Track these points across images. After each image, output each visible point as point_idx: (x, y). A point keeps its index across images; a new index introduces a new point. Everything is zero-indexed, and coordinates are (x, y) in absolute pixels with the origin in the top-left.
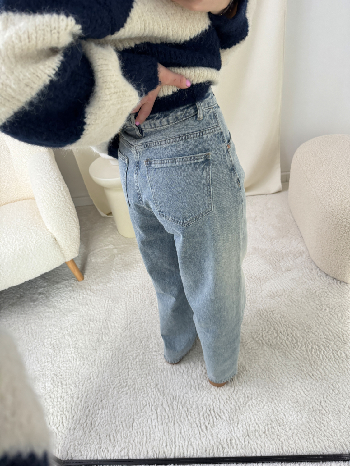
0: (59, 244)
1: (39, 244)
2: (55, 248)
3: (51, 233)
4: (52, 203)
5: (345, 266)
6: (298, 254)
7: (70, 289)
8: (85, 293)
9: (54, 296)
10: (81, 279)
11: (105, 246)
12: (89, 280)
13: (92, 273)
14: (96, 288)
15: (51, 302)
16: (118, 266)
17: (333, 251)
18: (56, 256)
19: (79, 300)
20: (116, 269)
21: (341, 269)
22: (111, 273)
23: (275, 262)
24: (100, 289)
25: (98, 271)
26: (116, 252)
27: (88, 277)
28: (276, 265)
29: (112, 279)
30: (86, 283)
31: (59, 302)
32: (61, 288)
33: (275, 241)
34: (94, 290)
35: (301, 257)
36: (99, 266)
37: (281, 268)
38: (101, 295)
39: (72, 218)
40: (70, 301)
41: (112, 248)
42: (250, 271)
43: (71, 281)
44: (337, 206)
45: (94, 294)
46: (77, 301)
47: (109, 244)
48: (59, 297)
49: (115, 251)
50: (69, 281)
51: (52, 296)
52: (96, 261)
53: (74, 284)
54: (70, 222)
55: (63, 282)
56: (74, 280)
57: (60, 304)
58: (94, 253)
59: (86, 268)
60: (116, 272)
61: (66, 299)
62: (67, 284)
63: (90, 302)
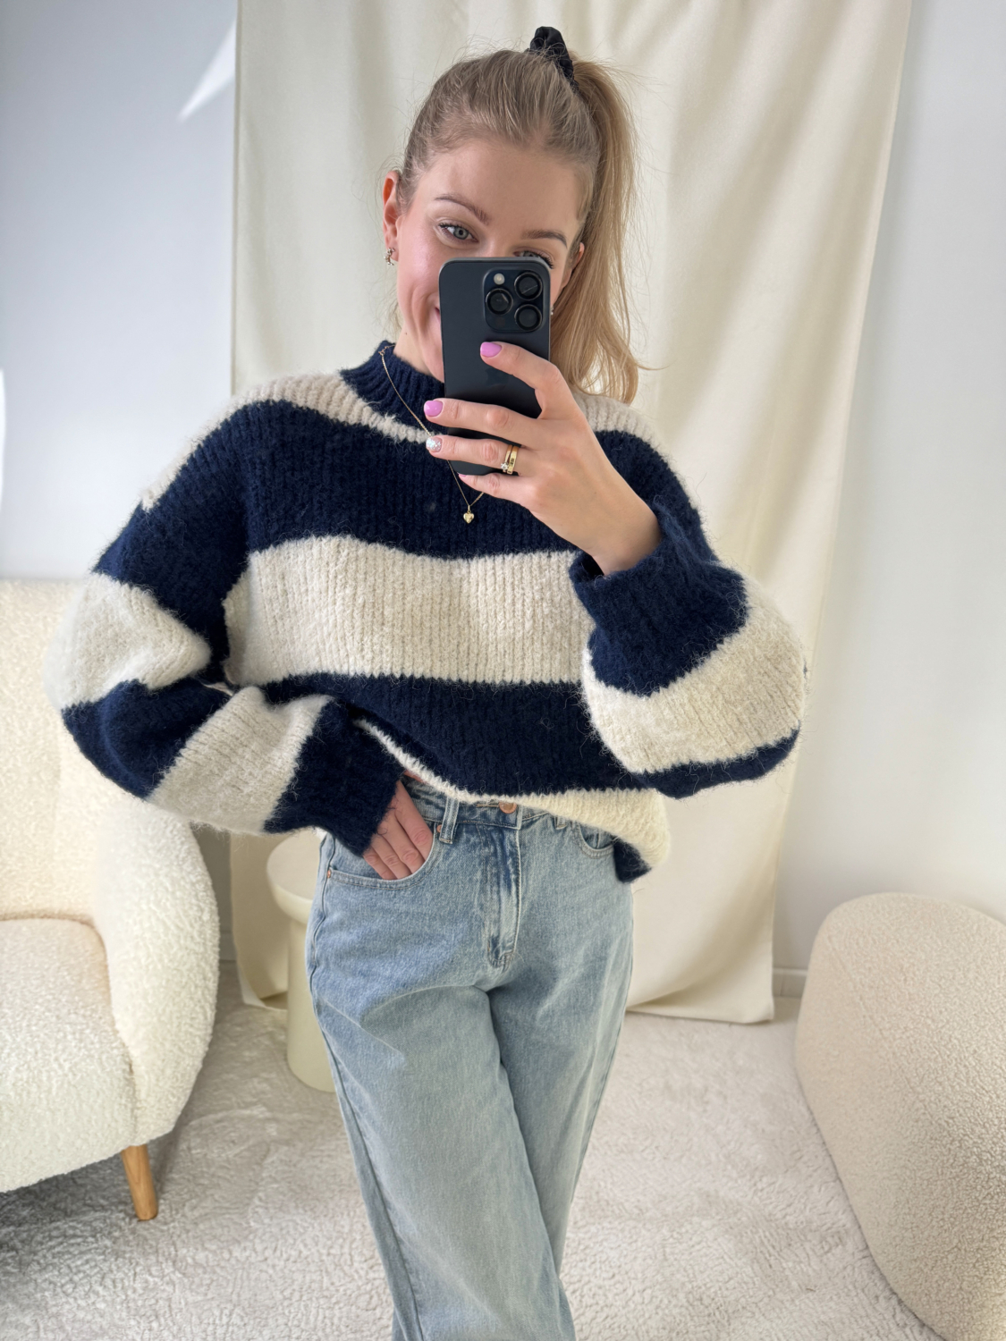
0: (135, 1085)
1: (78, 1077)
2: (121, 1097)
3: (124, 1045)
4: (165, 956)
5: (983, 1306)
6: (833, 1236)
7: (106, 1247)
8: (153, 1269)
9: (47, 1265)
10: (149, 1215)
11: (240, 1107)
12: (173, 1221)
13: (186, 1197)
14: (194, 1259)
15: (31, 1287)
16: (275, 1186)
17: (947, 1249)
18: (113, 1124)
19: (129, 1292)
20: (266, 1196)
21: (969, 1311)
22: (250, 1210)
23: (767, 1255)
24: (207, 1262)
25: (208, 1193)
26: (275, 1134)
27: (171, 1210)
28: (770, 1266)
29: (250, 1233)
30: (162, 1231)
31: (59, 1290)
32: (75, 1236)
33: (765, 1180)
34: (187, 1264)
35: (840, 1247)
36: (213, 1176)
37: (787, 1276)
38: (209, 1285)
39: (202, 1007)
40: (97, 1294)
41: (261, 1116)
42: (695, 1276)
43: (113, 1216)
44: (961, 1111)
45: (186, 1281)
46: (124, 1297)
47: (255, 1100)
48: (65, 1270)
49: (272, 1130)
50: (107, 1214)
51: (39, 1263)
52: (206, 1155)
53: (120, 1228)
54: (192, 1019)
55: (84, 1213)
56: (124, 1211)
57: (64, 1300)
58: (201, 1126)
59: (171, 1176)
60: (267, 1208)
61: (85, 1281)
62: (98, 1224)
63: (167, 1309)
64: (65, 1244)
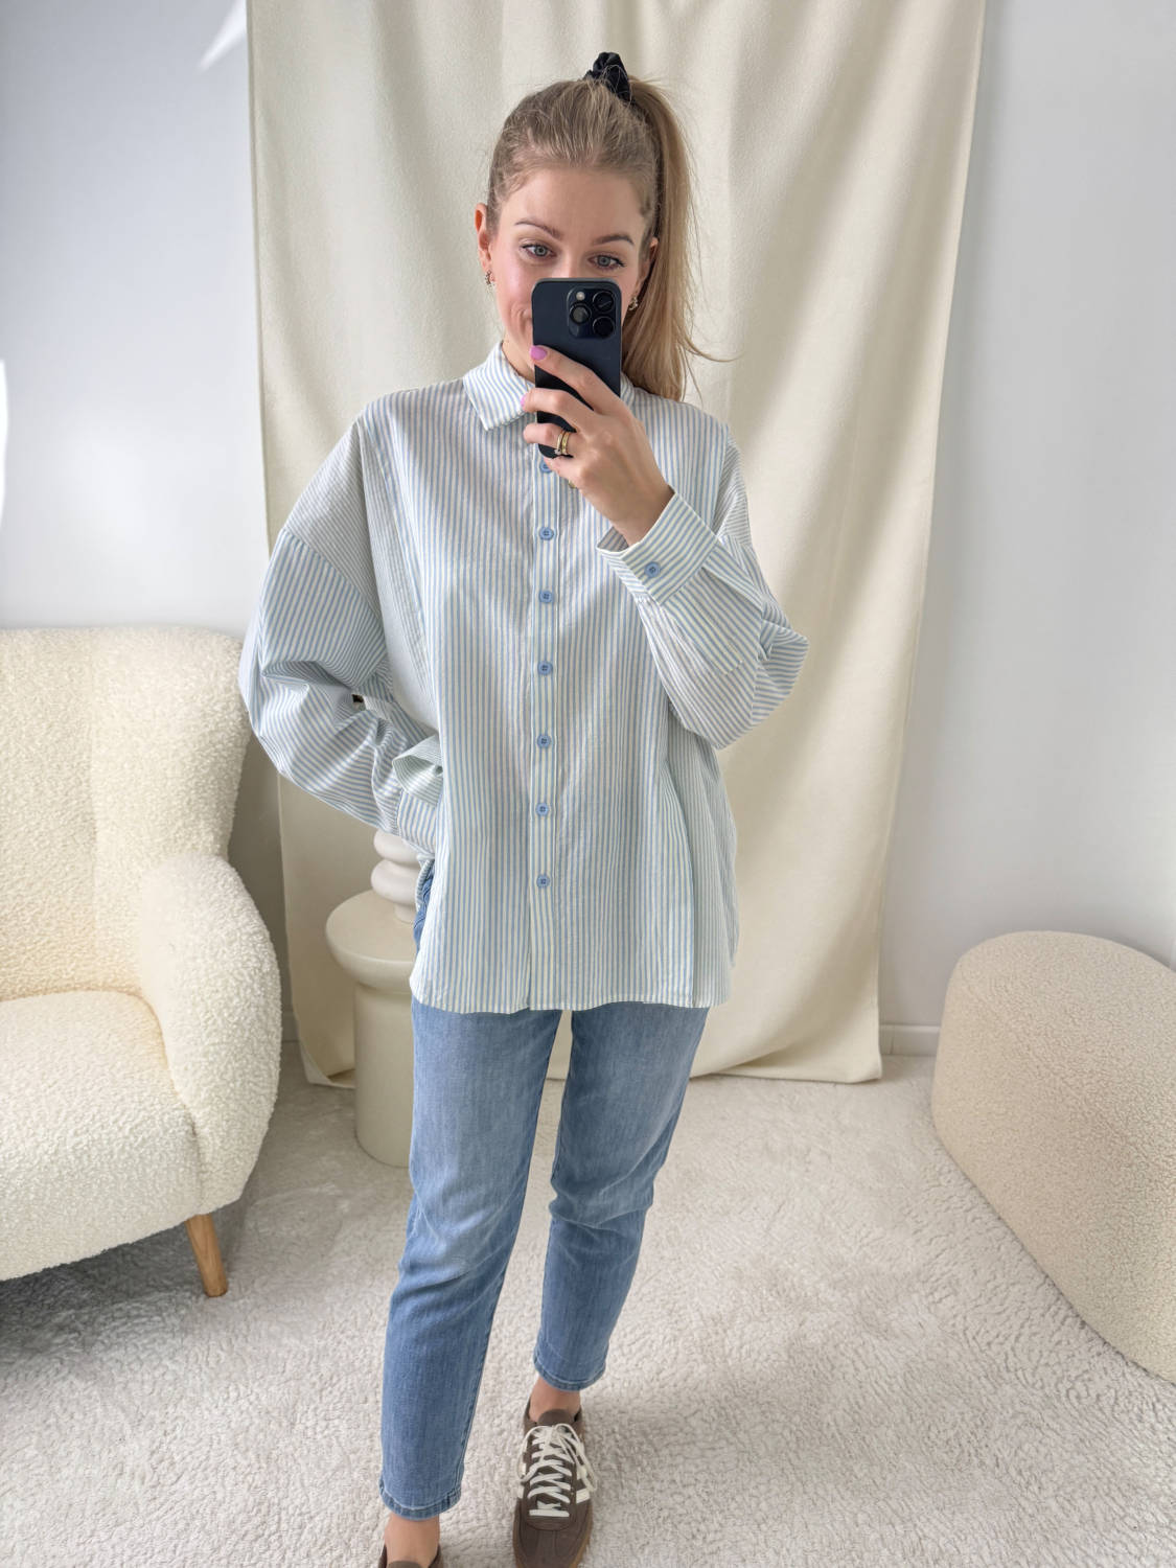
0: (199, 1148)
2: (185, 1160)
3: (185, 1106)
7: (174, 1325)
8: (225, 1345)
9: (112, 1344)
10: (219, 1291)
11: (308, 1185)
12: (243, 1297)
13: (255, 1274)
15: (97, 1366)
18: (179, 1189)
19: (203, 1366)
22: (324, 1287)
25: (278, 1269)
26: (347, 1209)
27: (240, 1288)
29: (327, 1307)
30: (232, 1308)
31: (126, 1368)
32: (138, 1316)
36: (283, 1252)
40: (166, 1368)
41: (331, 1193)
43: (179, 1296)
46: (197, 1371)
47: (324, 1178)
48: (130, 1348)
49: (344, 1206)
50: (172, 1293)
51: (103, 1343)
52: (273, 1234)
53: (187, 1306)
54: (256, 1076)
56: (193, 1293)
57: (131, 1376)
58: (268, 1206)
60: (342, 1283)
61: (153, 1357)
62: (163, 1304)
64: (129, 1324)
